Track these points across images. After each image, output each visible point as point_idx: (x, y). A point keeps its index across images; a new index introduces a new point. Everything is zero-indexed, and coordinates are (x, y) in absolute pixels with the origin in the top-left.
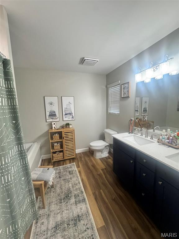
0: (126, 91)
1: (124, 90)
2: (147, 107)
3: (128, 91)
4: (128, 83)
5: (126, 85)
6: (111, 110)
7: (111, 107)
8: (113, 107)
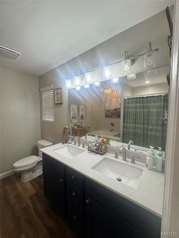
0: (60, 97)
1: (58, 96)
2: (84, 114)
3: (61, 97)
4: (61, 88)
5: (59, 91)
6: (46, 117)
7: (45, 113)
8: (47, 114)
